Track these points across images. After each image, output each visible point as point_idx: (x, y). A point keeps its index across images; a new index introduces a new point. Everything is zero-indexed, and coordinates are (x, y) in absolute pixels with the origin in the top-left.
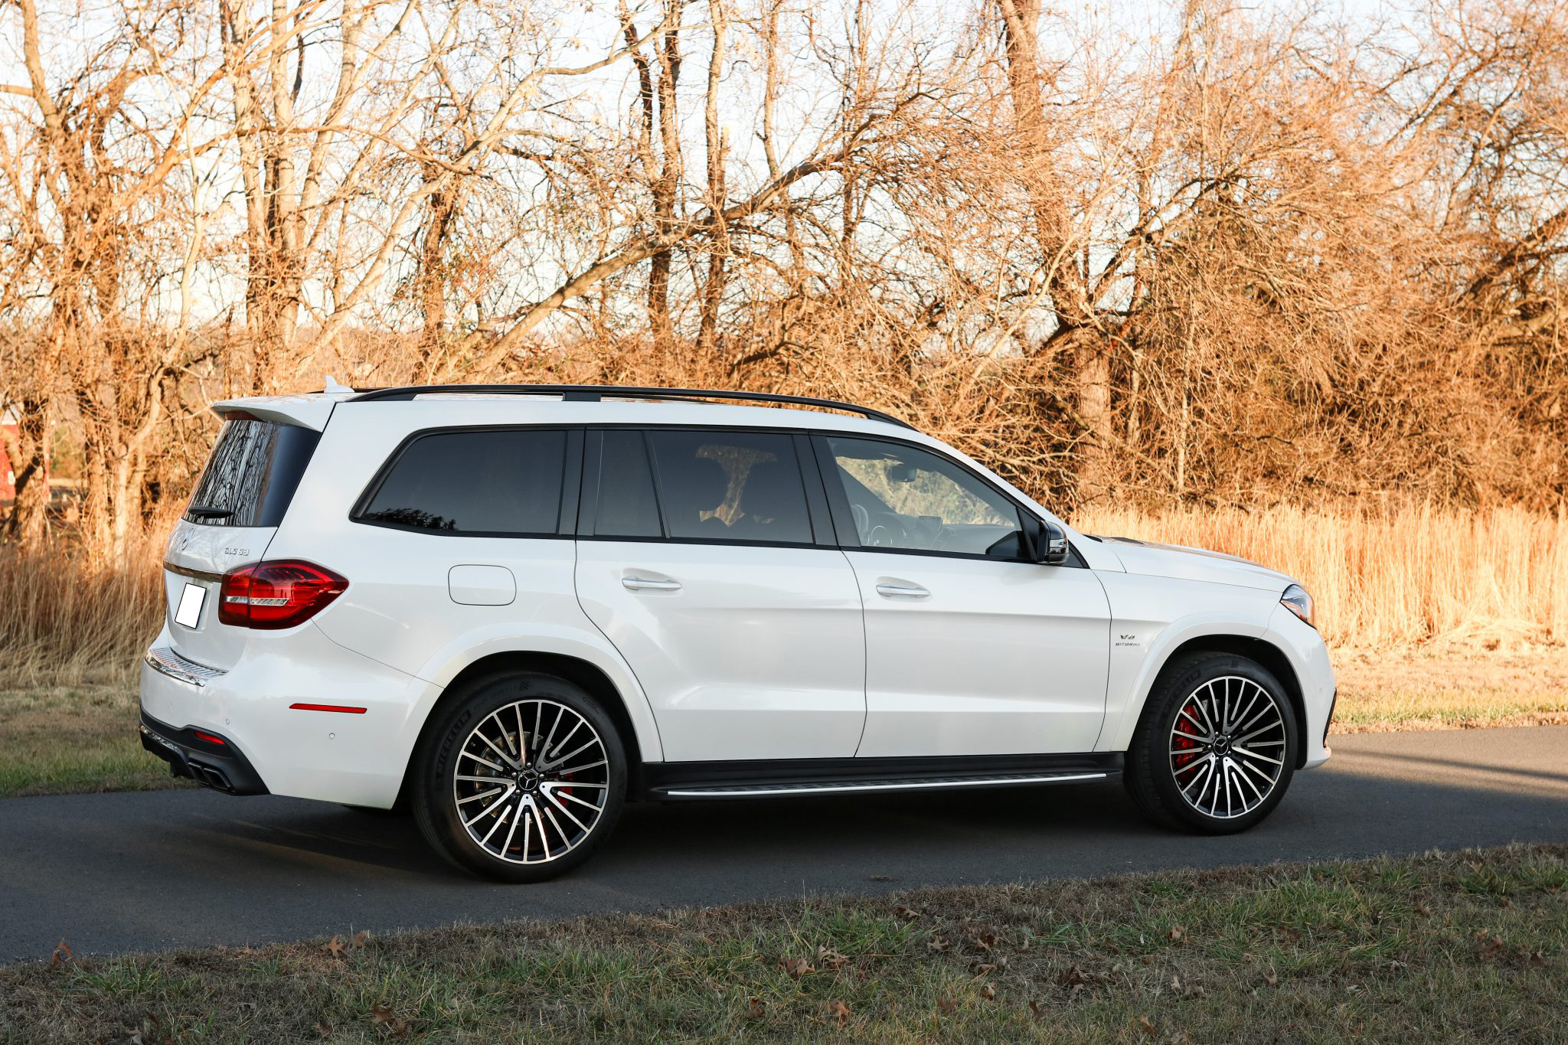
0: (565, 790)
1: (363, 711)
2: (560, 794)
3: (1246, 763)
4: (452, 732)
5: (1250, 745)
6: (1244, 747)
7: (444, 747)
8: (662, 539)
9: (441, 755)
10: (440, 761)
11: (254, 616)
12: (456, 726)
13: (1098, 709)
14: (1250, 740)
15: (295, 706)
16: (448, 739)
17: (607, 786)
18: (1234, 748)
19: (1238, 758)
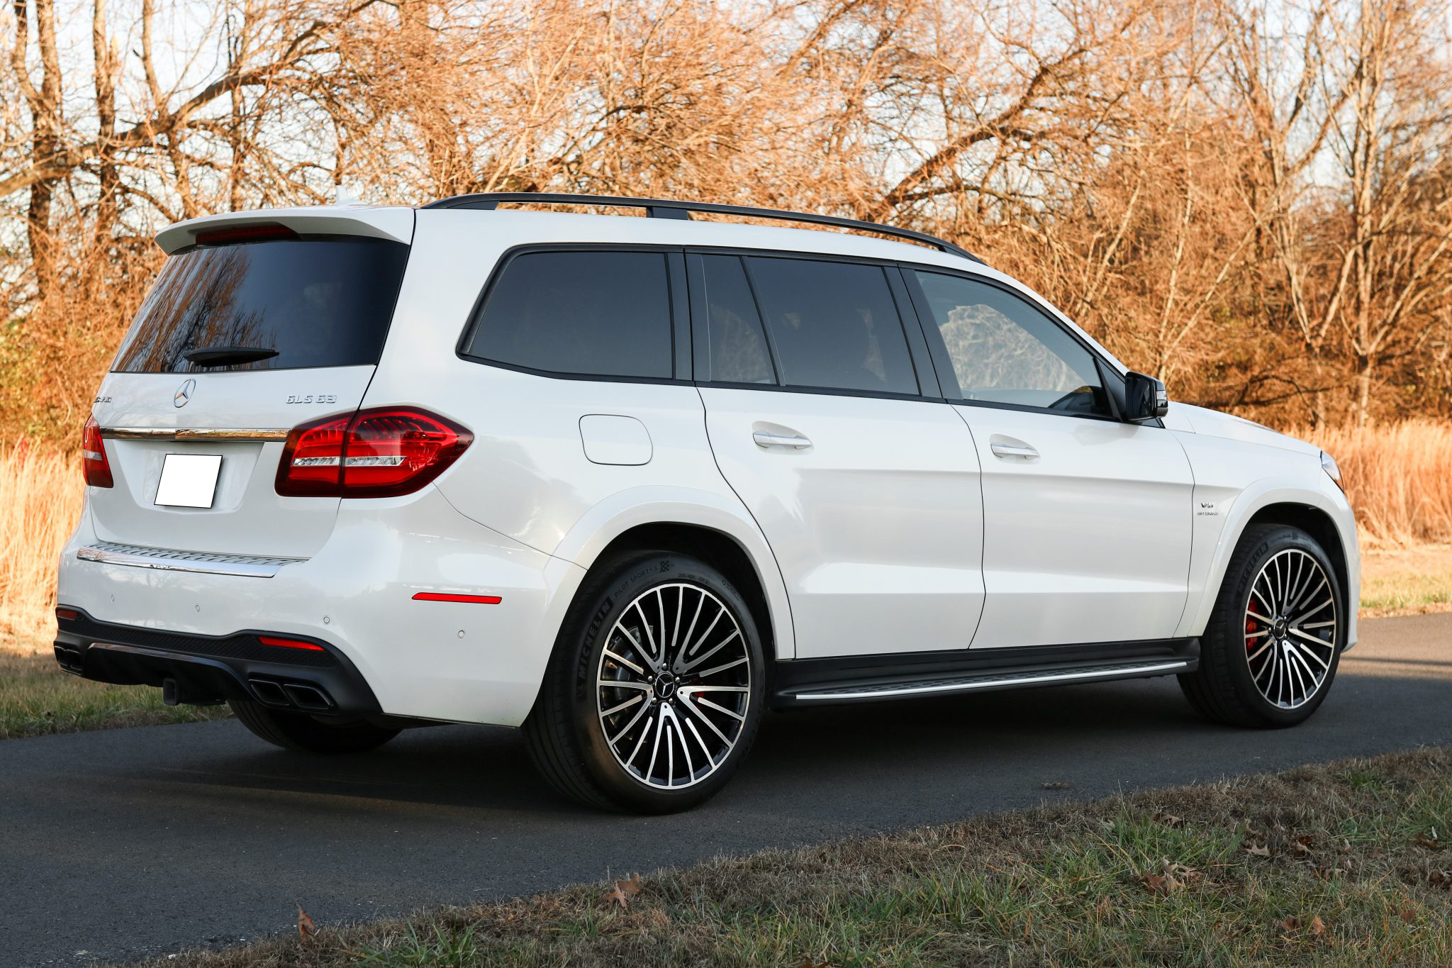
0: (706, 695)
1: (496, 600)
2: (701, 700)
3: (1303, 646)
4: (593, 625)
5: (1307, 626)
6: (1301, 629)
7: (585, 645)
8: (776, 387)
9: (582, 656)
10: (581, 663)
11: (349, 480)
12: (597, 618)
13: (1184, 589)
14: (1308, 621)
15: (420, 596)
16: (588, 634)
17: (748, 689)
18: (1290, 630)
19: (1296, 640)
